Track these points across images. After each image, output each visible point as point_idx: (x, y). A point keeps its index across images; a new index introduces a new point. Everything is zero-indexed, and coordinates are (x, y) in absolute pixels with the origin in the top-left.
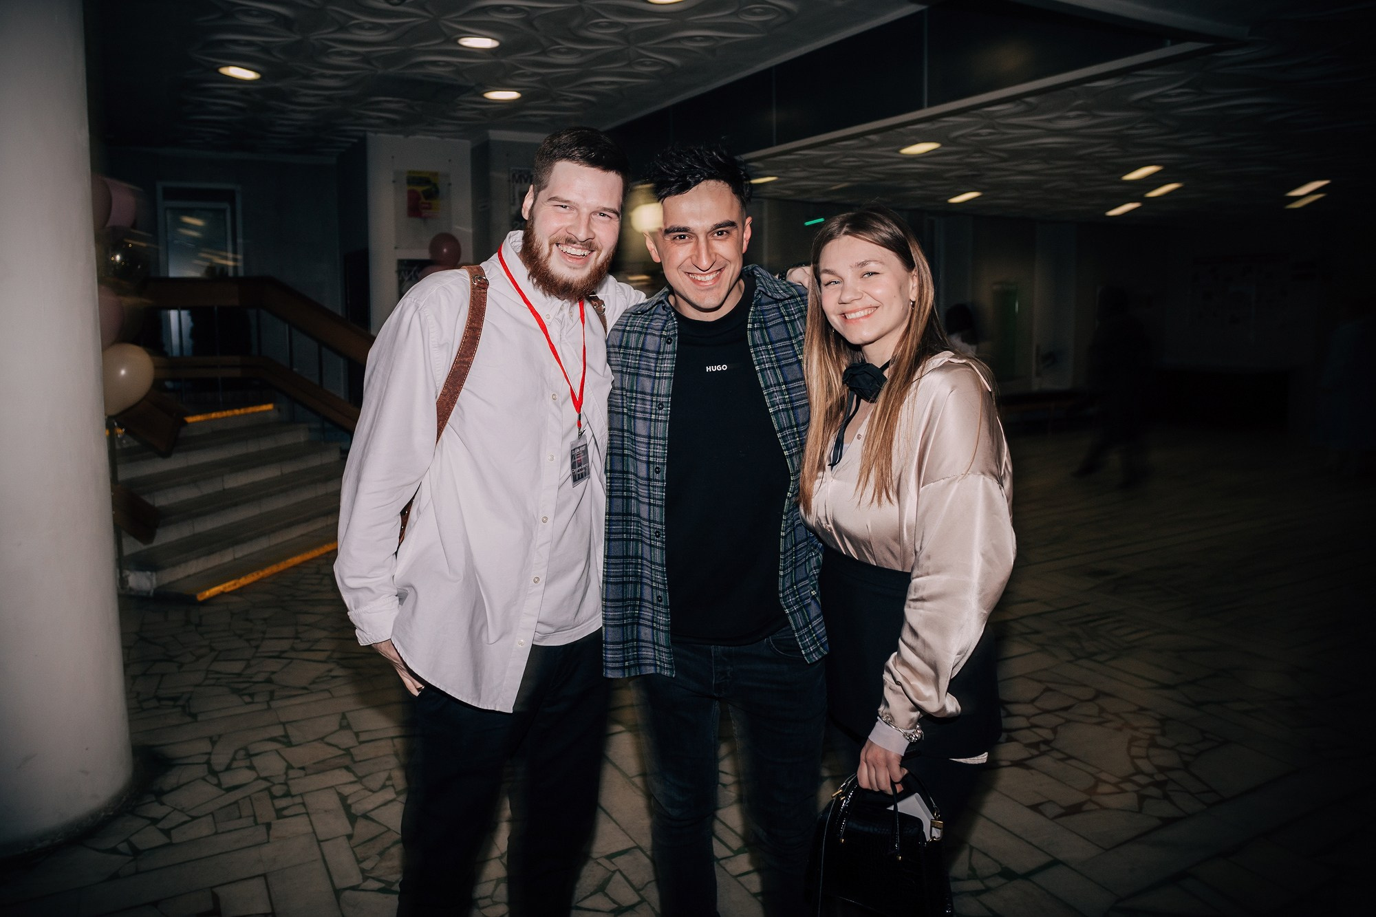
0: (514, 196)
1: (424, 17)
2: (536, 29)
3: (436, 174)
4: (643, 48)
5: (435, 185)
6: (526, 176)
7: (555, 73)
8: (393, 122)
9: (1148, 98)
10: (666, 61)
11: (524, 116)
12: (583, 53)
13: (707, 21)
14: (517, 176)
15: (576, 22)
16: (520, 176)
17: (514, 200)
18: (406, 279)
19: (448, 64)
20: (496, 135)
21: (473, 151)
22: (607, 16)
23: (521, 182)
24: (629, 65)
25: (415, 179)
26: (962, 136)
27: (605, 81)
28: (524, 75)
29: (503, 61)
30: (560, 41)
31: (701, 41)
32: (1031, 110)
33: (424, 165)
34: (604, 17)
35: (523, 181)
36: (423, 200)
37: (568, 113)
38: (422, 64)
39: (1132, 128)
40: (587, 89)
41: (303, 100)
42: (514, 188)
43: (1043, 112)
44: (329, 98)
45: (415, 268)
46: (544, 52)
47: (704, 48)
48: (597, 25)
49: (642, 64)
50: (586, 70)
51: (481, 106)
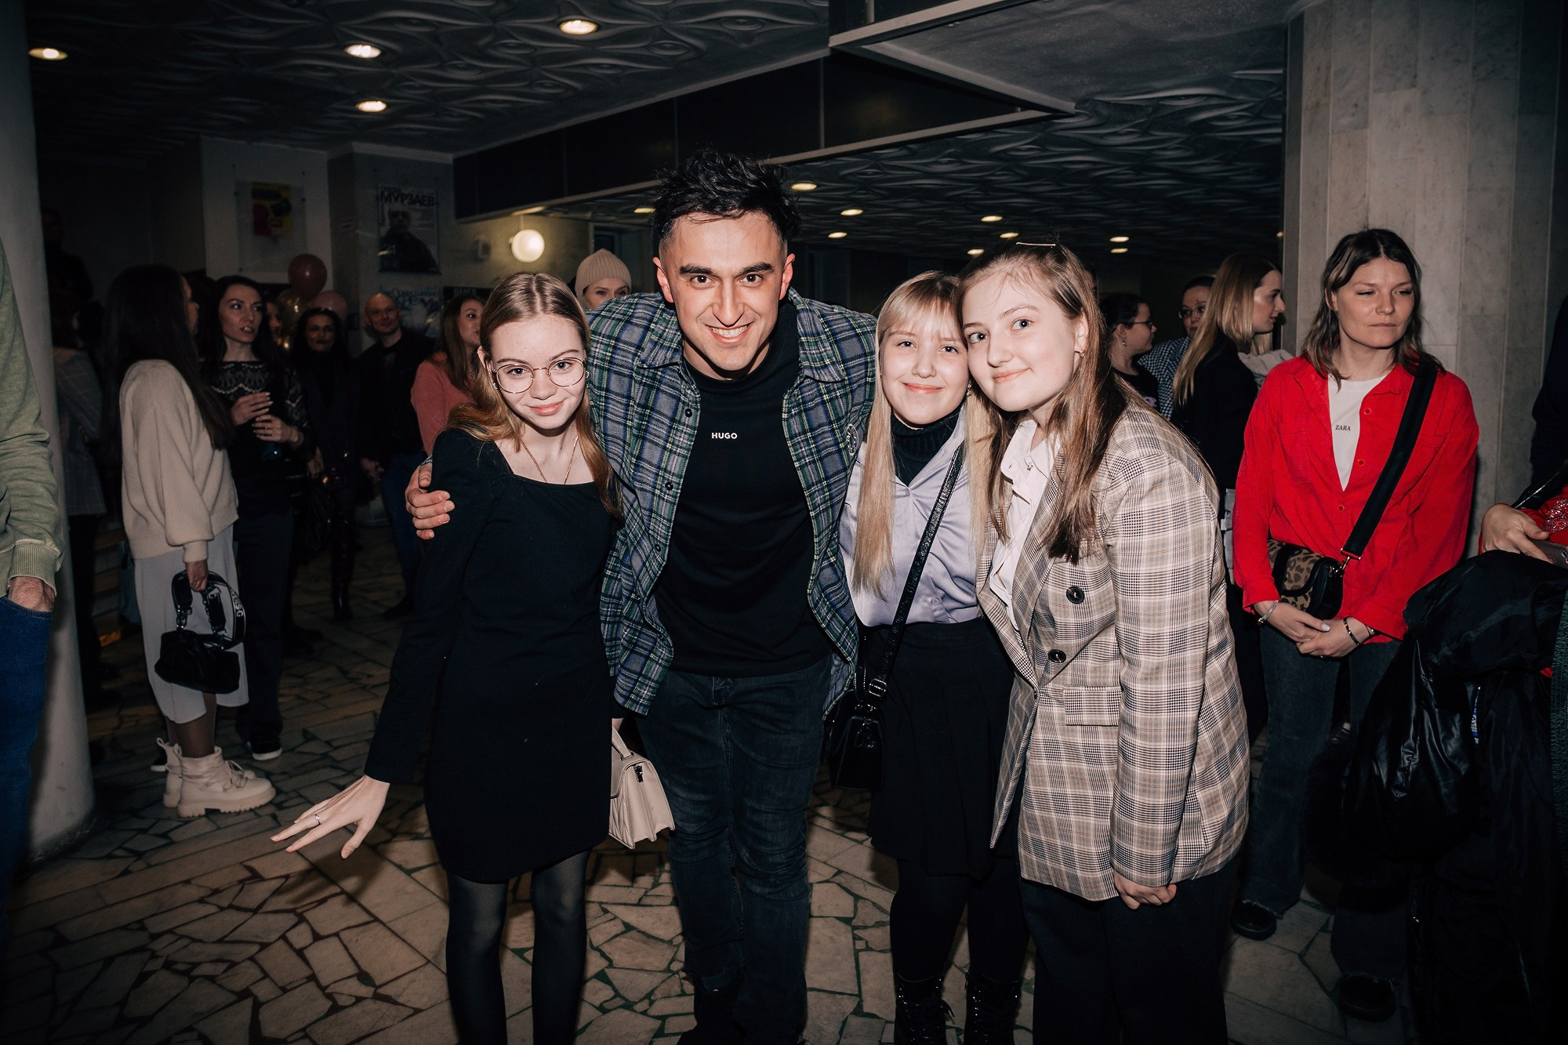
0: (383, 215)
2: (439, 43)
3: (287, 188)
4: (546, 70)
5: (286, 201)
6: (396, 194)
7: (445, 88)
10: (567, 85)
11: (399, 129)
12: (483, 70)
13: (621, 51)
14: (386, 194)
15: (484, 41)
16: (389, 195)
17: (384, 220)
20: (361, 148)
21: (331, 163)
22: (519, 38)
23: (391, 201)
24: (529, 86)
25: (261, 192)
27: (497, 98)
28: (413, 88)
29: (394, 71)
30: (460, 57)
31: (607, 68)
33: (272, 177)
34: (514, 38)
36: (271, 216)
37: (452, 129)
38: (298, 68)
40: (476, 106)
42: (383, 206)
46: (442, 67)
47: (609, 76)
48: (505, 46)
49: (542, 86)
50: (482, 86)
51: (351, 116)
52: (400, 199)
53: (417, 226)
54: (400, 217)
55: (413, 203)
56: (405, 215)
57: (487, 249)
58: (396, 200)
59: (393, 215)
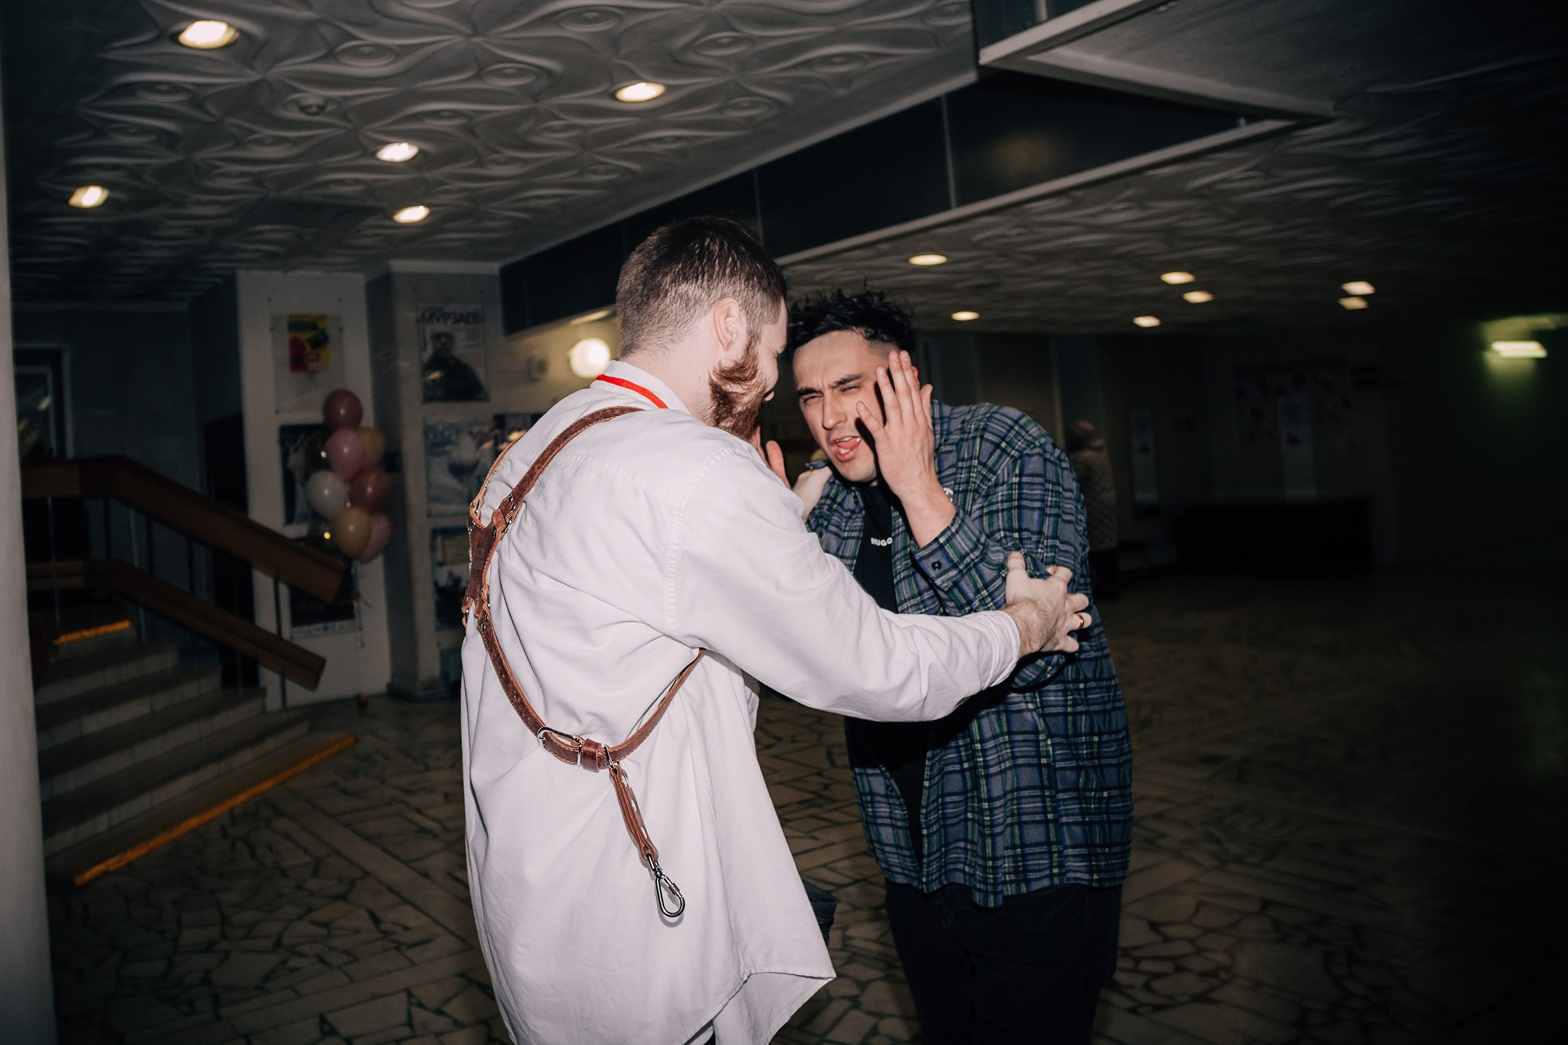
0: (424, 339)
1: (341, 127)
2: (476, 136)
3: (323, 318)
4: (598, 153)
5: (323, 332)
6: (438, 314)
7: (484, 188)
8: (272, 256)
9: (1208, 186)
10: (624, 168)
11: (439, 241)
12: (525, 162)
13: (688, 120)
14: (427, 314)
15: (525, 127)
16: (432, 315)
17: (425, 344)
18: (292, 449)
19: (357, 182)
20: (399, 266)
21: (369, 286)
22: (565, 117)
24: (580, 174)
25: (298, 325)
26: (988, 239)
27: (545, 194)
28: (449, 192)
29: (428, 175)
30: (500, 149)
31: (673, 142)
32: (1076, 205)
33: (307, 307)
34: (559, 118)
35: (435, 321)
36: (309, 349)
37: (495, 236)
38: (326, 184)
39: (1187, 219)
40: (522, 205)
41: (169, 233)
43: (1087, 206)
44: (199, 231)
45: (302, 436)
46: (480, 164)
47: (672, 153)
48: (550, 129)
49: (596, 172)
50: (526, 182)
51: (387, 232)
52: (442, 319)
53: (462, 348)
54: (443, 340)
55: (457, 321)
56: (449, 337)
57: (542, 366)
58: (438, 320)
59: (437, 337)
